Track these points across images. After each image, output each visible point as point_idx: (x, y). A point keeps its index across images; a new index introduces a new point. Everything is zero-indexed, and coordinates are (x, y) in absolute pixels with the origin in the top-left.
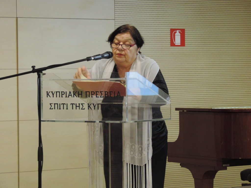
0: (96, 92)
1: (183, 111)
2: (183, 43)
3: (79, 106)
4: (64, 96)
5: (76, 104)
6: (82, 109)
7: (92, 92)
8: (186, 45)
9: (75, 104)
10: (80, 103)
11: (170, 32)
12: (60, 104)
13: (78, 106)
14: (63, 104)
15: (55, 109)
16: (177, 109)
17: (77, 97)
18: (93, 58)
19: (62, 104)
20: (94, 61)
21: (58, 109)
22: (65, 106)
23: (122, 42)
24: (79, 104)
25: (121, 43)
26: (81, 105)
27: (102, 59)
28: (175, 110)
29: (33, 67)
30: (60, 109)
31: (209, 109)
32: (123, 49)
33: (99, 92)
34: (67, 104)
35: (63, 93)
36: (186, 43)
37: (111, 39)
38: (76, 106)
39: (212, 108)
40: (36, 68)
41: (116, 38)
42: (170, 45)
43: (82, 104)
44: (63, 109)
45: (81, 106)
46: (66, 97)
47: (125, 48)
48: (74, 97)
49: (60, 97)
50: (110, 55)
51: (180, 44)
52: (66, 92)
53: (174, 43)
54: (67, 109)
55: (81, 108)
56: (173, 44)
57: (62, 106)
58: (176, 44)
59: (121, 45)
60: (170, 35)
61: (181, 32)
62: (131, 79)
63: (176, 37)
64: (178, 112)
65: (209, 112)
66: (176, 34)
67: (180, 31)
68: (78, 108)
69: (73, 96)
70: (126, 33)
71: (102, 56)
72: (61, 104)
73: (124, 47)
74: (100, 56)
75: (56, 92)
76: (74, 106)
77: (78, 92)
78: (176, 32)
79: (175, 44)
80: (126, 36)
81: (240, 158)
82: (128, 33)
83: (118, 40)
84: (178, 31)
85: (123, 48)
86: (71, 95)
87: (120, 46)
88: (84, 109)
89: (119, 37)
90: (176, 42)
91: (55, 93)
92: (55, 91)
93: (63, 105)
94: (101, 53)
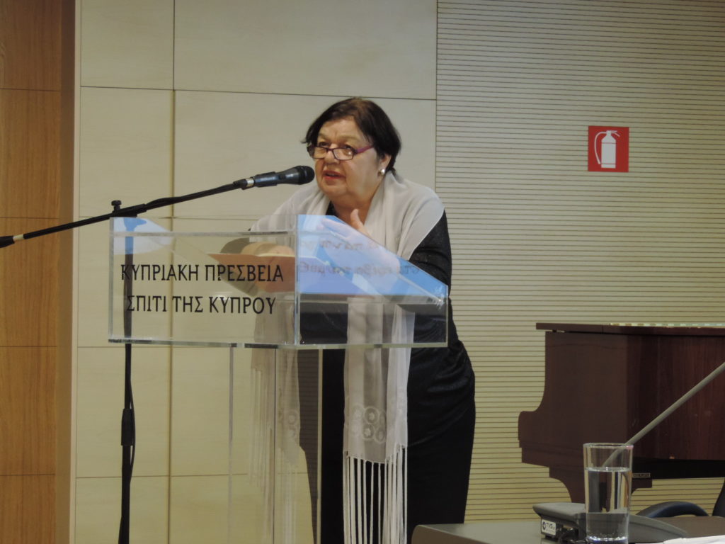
0: (229, 266)
1: (554, 331)
2: (622, 164)
3: (191, 304)
4: (159, 276)
5: (184, 298)
6: (196, 311)
7: (219, 266)
8: (630, 169)
9: (182, 299)
10: (194, 296)
11: (587, 133)
12: (149, 297)
13: (189, 302)
14: (157, 297)
15: (138, 310)
16: (540, 326)
17: (186, 279)
18: (250, 182)
19: (154, 297)
20: (255, 188)
21: (144, 310)
22: (161, 302)
23: (334, 143)
24: (191, 298)
25: (333, 146)
26: (194, 300)
27: (279, 186)
28: (535, 328)
29: (116, 204)
30: (149, 310)
31: (602, 327)
32: (336, 161)
33: (236, 266)
34: (165, 297)
35: (157, 269)
36: (630, 164)
37: (313, 137)
38: (185, 304)
39: (612, 324)
40: (122, 207)
41: (321, 135)
42: (586, 168)
43: (197, 298)
44: (157, 310)
45: (195, 303)
46: (163, 279)
47: (343, 157)
48: (180, 279)
49: (149, 279)
50: (304, 176)
51: (614, 166)
52: (164, 266)
53: (599, 163)
54: (164, 310)
55: (194, 309)
56: (594, 165)
57: (153, 302)
58: (603, 166)
59: (332, 150)
60: (587, 143)
61: (619, 136)
62: (307, 233)
63: (604, 147)
64: (543, 333)
65: (603, 333)
66: (604, 140)
67: (614, 132)
68: (188, 307)
69: (177, 277)
70: (344, 119)
71: (280, 178)
72: (151, 298)
73: (341, 155)
74: (273, 178)
75: (143, 266)
76: (181, 303)
77: (190, 266)
78: (605, 135)
79: (600, 165)
80: (345, 128)
81: (671, 458)
82: (349, 120)
83: (324, 137)
84: (609, 133)
85: (335, 158)
86: (174, 275)
87: (330, 152)
88: (201, 311)
89: (327, 131)
90: (603, 162)
91: (140, 268)
92: (141, 264)
93: (155, 299)
94: (277, 170)
